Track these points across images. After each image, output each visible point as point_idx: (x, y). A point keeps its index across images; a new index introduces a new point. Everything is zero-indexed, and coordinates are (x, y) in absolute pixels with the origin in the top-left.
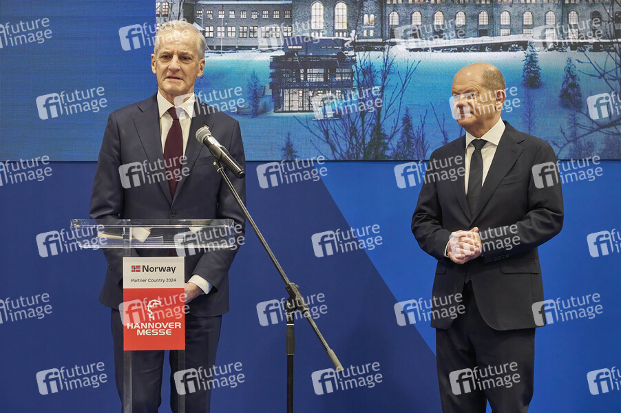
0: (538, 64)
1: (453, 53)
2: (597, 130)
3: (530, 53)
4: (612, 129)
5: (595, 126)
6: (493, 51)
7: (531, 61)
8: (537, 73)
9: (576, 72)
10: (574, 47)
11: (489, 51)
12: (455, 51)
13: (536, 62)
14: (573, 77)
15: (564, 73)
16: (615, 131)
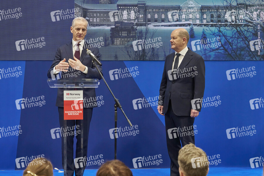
0: (194, 31)
1: (168, 27)
2: (212, 51)
3: (191, 27)
4: (217, 51)
5: (211, 50)
6: (180, 26)
7: (192, 30)
8: (193, 33)
9: (206, 33)
10: (205, 25)
11: (179, 26)
12: (168, 26)
13: (193, 30)
14: (205, 35)
15: (202, 33)
16: (218, 52)
